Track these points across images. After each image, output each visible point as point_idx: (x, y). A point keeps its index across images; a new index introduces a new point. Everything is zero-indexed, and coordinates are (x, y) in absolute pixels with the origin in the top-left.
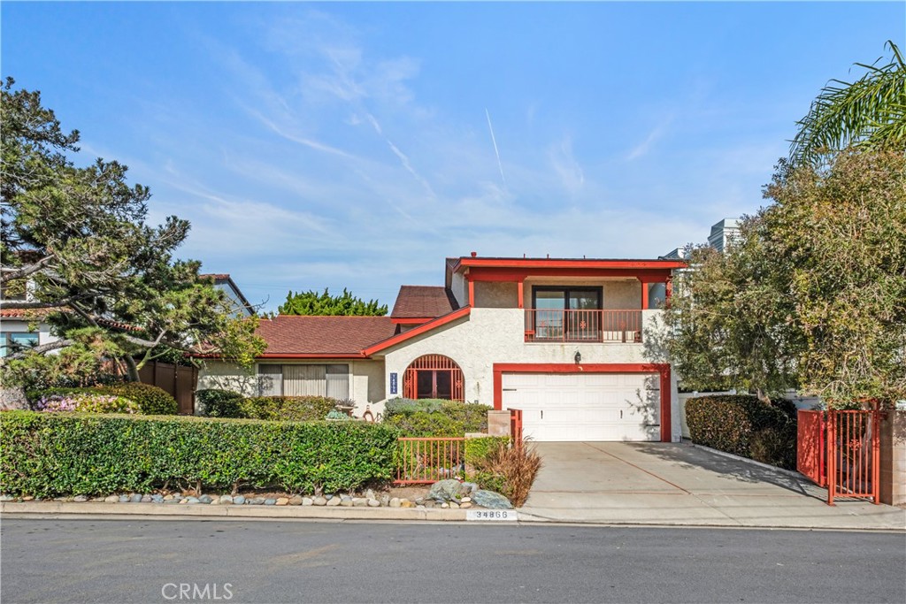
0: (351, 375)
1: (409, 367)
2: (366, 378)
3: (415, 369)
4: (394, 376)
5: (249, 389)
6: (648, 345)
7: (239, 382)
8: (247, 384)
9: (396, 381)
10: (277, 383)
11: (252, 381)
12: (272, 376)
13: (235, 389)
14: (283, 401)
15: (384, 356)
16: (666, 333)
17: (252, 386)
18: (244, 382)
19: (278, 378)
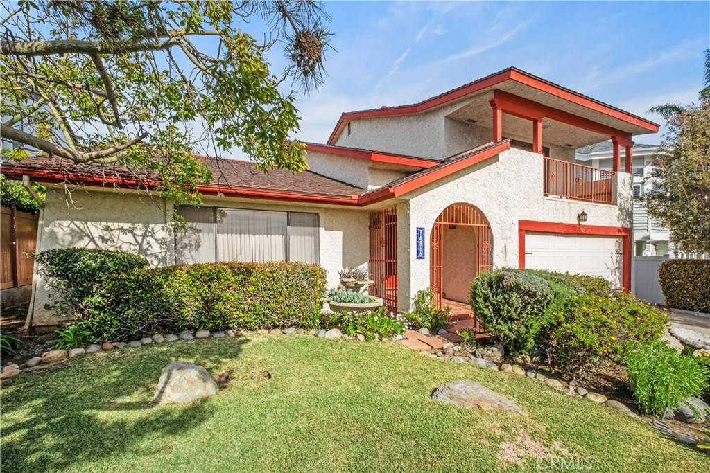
0: (322, 230)
1: (436, 221)
2: (339, 234)
3: (442, 223)
4: (420, 231)
5: (156, 248)
6: (620, 209)
7: (134, 235)
8: (151, 240)
9: (423, 240)
10: (206, 239)
11: (160, 234)
12: (199, 226)
13: (125, 247)
14: (249, 273)
15: (408, 201)
16: (630, 197)
17: (162, 242)
18: (144, 236)
19: (210, 231)
